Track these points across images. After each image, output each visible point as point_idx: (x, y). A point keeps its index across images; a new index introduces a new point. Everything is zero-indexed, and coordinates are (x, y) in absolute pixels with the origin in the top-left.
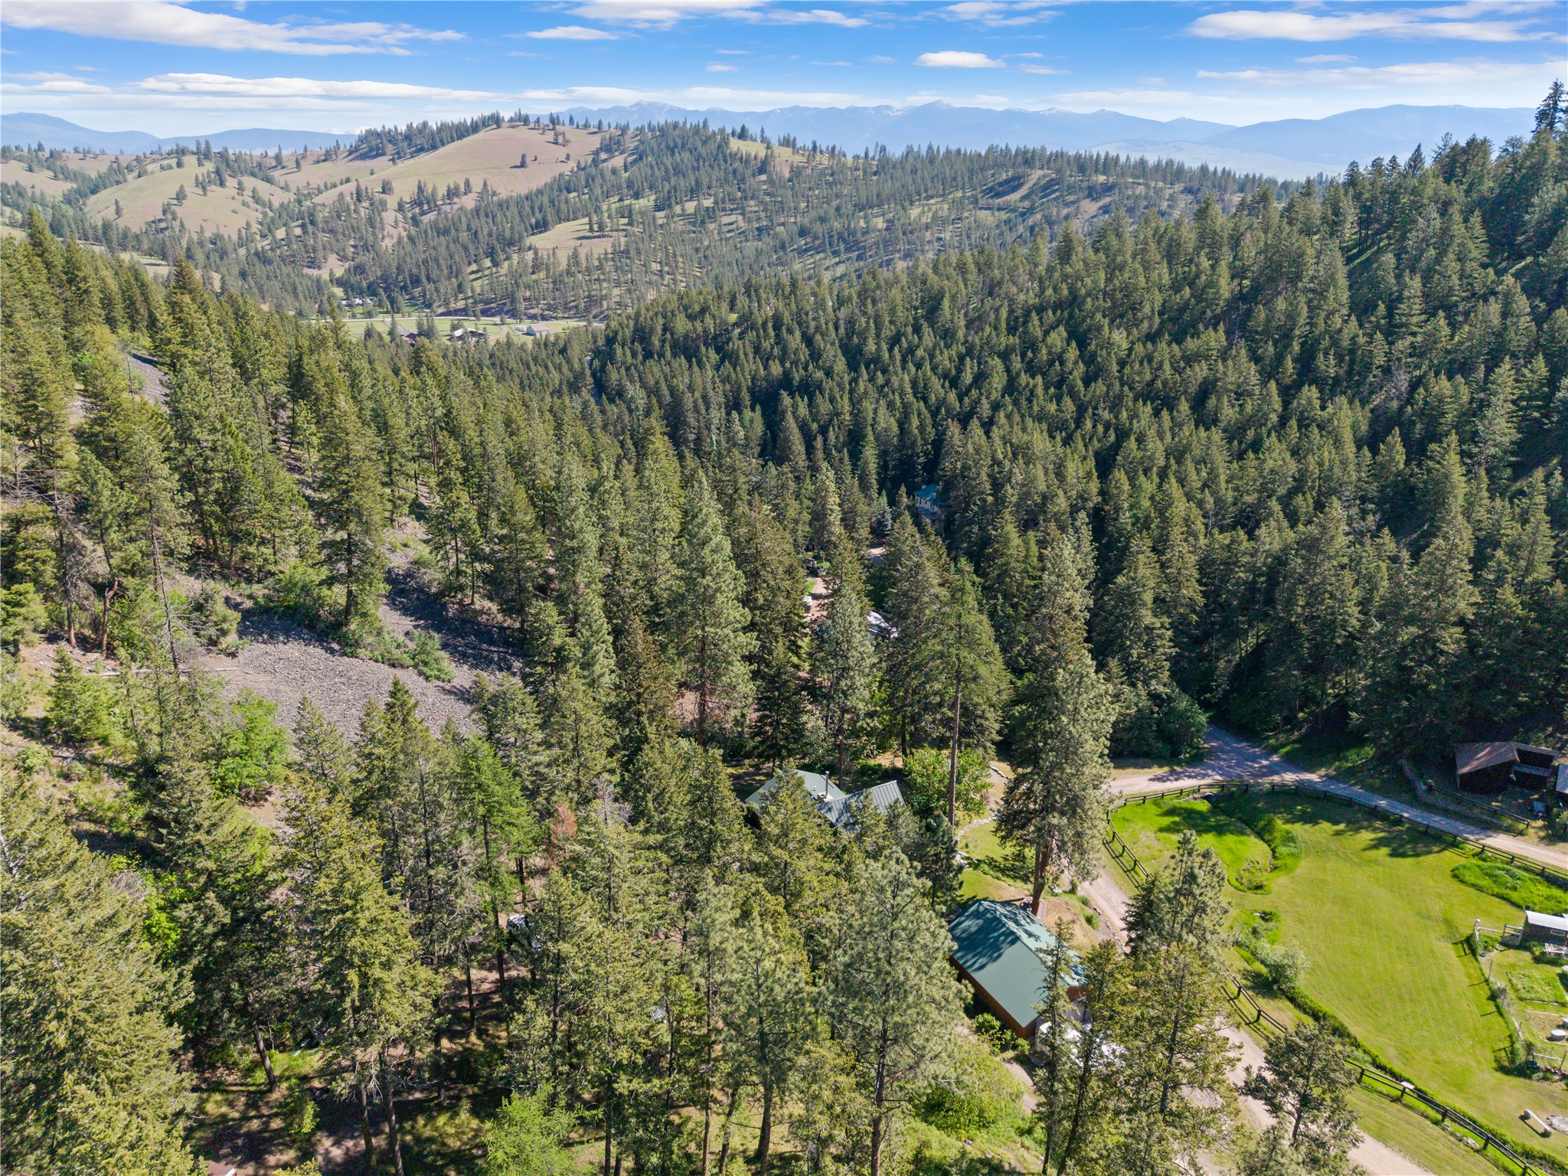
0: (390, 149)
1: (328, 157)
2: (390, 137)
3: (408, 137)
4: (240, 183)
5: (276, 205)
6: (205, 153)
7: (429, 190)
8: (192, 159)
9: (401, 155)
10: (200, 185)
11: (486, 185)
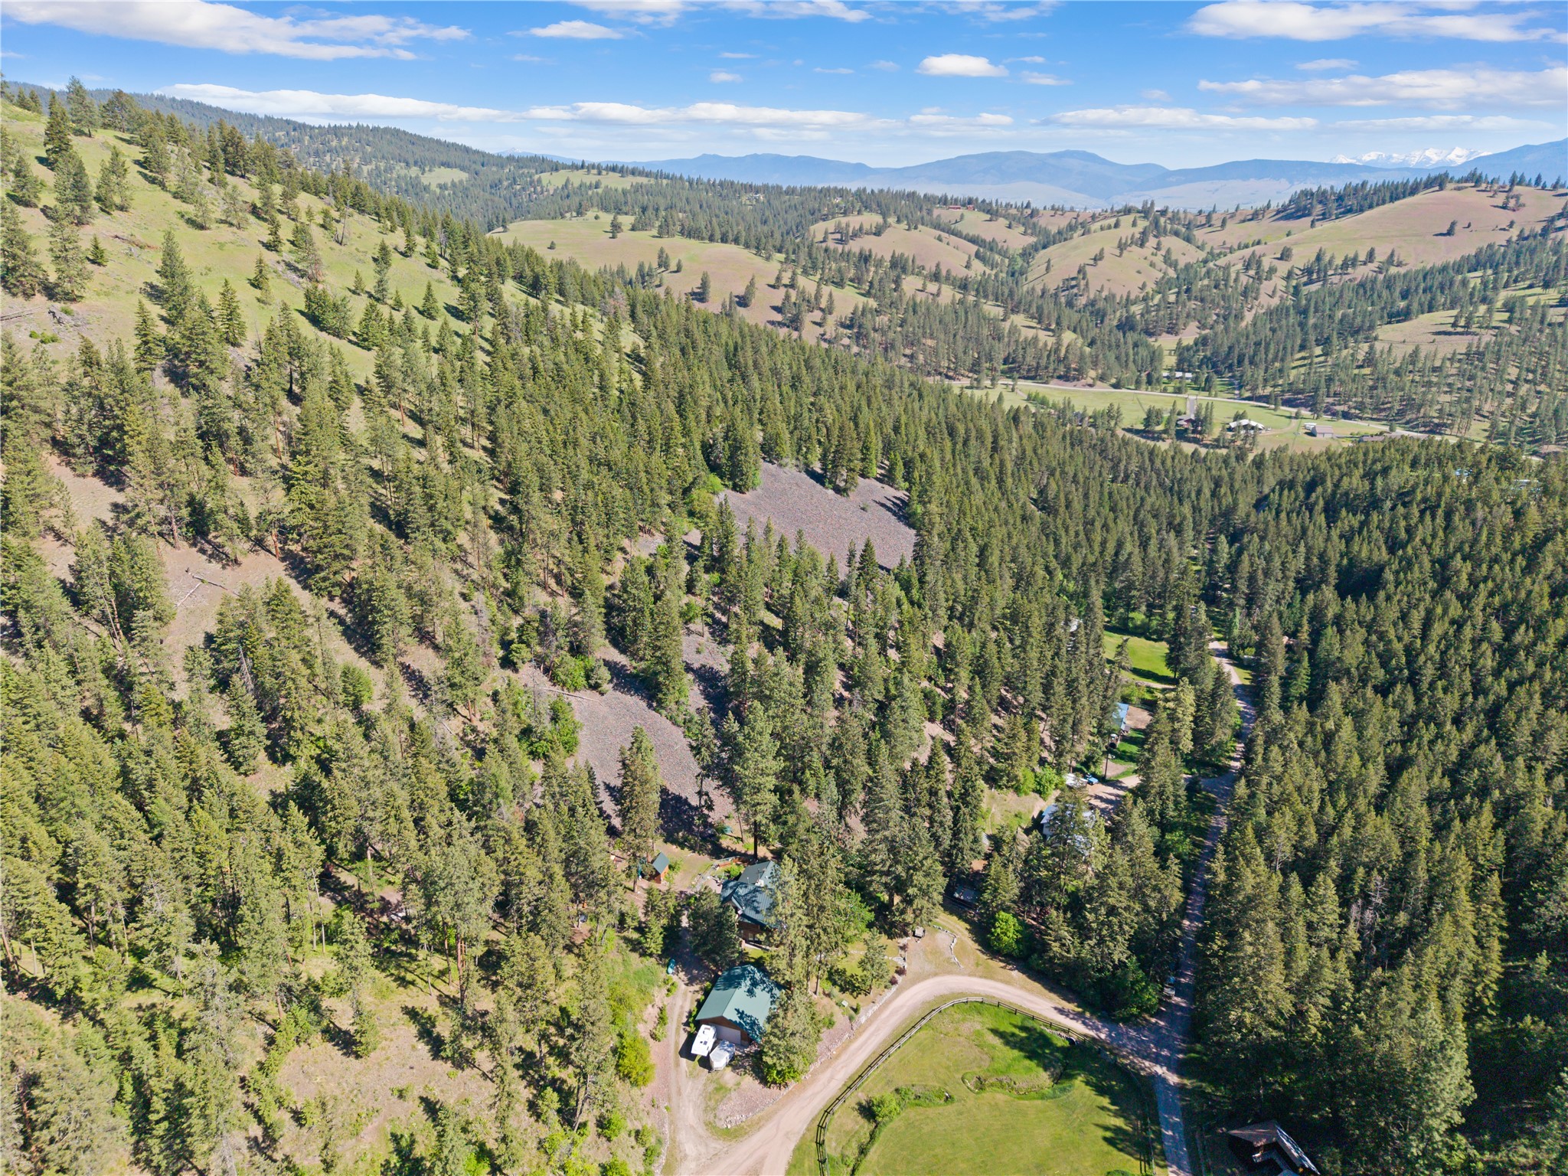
0: (1318, 209)
1: (1255, 216)
2: (1322, 197)
3: (1340, 198)
4: (1159, 244)
6: (1145, 212)
7: (1327, 259)
8: (1130, 218)
9: (1324, 216)
10: (1122, 247)
11: (1392, 255)
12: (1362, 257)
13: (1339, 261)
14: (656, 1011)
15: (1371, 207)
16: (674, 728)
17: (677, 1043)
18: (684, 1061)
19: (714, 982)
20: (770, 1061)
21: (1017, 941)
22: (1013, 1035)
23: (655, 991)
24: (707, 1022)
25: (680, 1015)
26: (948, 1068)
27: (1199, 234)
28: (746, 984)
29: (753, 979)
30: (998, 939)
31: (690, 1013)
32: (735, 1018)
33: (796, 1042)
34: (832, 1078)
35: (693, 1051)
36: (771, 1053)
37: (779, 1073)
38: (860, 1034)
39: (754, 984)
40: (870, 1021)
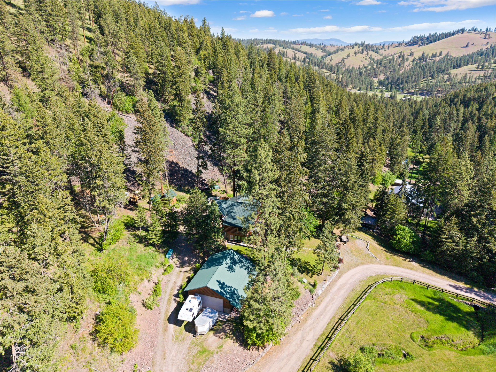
0: (420, 42)
1: (399, 45)
2: (422, 38)
3: (428, 38)
4: (367, 53)
5: (376, 59)
6: (362, 45)
7: (426, 55)
8: (358, 46)
9: (422, 44)
10: (356, 53)
11: (448, 53)
12: (438, 54)
13: (430, 55)
14: (152, 285)
15: (439, 40)
16: (186, 137)
17: (167, 311)
18: (172, 327)
19: (202, 264)
20: (250, 326)
21: (413, 243)
22: (429, 303)
23: (153, 270)
24: (195, 292)
25: (172, 289)
26: (396, 329)
27: (381, 52)
28: (227, 262)
29: (232, 259)
30: (399, 241)
31: (181, 287)
32: (217, 288)
33: (276, 305)
34: (303, 340)
35: (179, 318)
36: (252, 317)
37: (258, 336)
38: (319, 303)
39: (234, 262)
40: (325, 294)
